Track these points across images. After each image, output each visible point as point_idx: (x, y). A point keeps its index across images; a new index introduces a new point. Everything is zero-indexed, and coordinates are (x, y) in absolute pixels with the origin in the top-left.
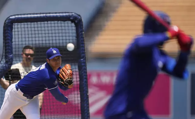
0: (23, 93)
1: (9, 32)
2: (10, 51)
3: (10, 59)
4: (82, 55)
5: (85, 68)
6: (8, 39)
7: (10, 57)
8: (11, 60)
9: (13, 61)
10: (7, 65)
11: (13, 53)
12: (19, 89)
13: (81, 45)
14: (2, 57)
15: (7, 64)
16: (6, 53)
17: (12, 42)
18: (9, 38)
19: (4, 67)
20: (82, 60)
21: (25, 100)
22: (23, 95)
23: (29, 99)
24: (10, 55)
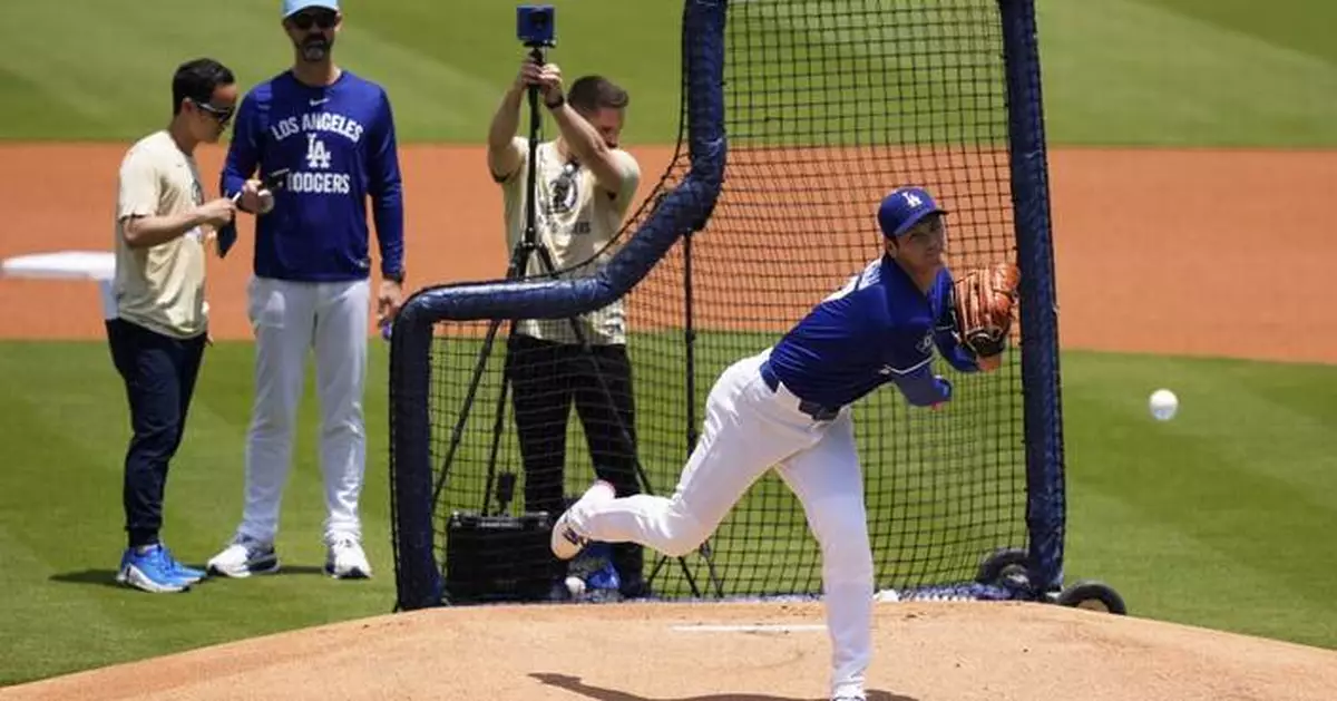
0: (798, 401)
1: (706, 39)
2: (710, 124)
3: (710, 161)
4: (1030, 138)
5: (1044, 192)
6: (706, 72)
7: (714, 148)
8: (715, 164)
9: (727, 168)
10: (698, 187)
11: (724, 131)
12: (781, 384)
13: (1027, 93)
14: (675, 146)
15: (700, 180)
16: (693, 131)
17: (722, 84)
18: (709, 66)
19: (686, 192)
20: (1030, 156)
21: (806, 430)
22: (801, 408)
23: (821, 422)
24: (715, 140)
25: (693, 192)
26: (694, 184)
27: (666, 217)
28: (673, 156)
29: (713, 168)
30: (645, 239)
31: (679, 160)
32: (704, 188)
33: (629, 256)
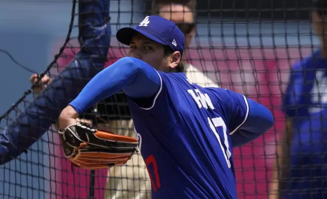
7: (100, 32)
9: (110, 50)
16: (82, 18)
24: (100, 26)
25: (80, 68)
26: (81, 62)
27: (57, 88)
28: (65, 38)
29: (98, 49)
30: (40, 107)
31: (70, 42)
32: (91, 65)
33: (25, 120)
